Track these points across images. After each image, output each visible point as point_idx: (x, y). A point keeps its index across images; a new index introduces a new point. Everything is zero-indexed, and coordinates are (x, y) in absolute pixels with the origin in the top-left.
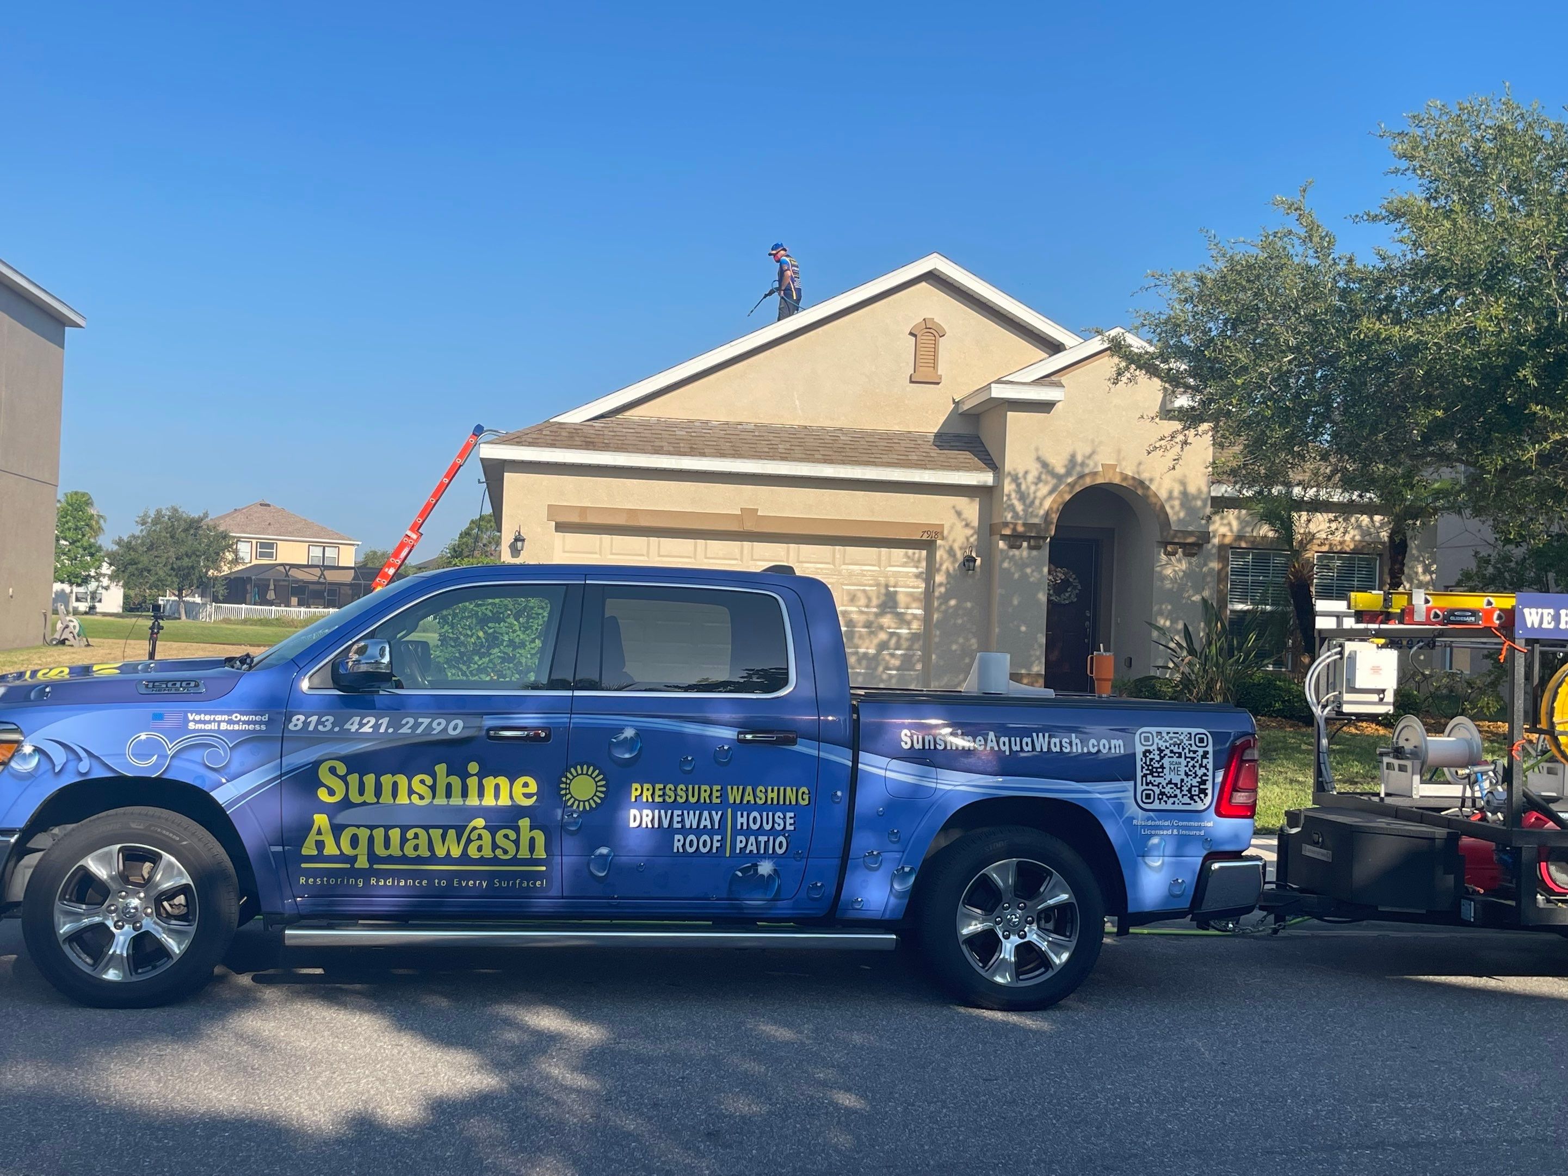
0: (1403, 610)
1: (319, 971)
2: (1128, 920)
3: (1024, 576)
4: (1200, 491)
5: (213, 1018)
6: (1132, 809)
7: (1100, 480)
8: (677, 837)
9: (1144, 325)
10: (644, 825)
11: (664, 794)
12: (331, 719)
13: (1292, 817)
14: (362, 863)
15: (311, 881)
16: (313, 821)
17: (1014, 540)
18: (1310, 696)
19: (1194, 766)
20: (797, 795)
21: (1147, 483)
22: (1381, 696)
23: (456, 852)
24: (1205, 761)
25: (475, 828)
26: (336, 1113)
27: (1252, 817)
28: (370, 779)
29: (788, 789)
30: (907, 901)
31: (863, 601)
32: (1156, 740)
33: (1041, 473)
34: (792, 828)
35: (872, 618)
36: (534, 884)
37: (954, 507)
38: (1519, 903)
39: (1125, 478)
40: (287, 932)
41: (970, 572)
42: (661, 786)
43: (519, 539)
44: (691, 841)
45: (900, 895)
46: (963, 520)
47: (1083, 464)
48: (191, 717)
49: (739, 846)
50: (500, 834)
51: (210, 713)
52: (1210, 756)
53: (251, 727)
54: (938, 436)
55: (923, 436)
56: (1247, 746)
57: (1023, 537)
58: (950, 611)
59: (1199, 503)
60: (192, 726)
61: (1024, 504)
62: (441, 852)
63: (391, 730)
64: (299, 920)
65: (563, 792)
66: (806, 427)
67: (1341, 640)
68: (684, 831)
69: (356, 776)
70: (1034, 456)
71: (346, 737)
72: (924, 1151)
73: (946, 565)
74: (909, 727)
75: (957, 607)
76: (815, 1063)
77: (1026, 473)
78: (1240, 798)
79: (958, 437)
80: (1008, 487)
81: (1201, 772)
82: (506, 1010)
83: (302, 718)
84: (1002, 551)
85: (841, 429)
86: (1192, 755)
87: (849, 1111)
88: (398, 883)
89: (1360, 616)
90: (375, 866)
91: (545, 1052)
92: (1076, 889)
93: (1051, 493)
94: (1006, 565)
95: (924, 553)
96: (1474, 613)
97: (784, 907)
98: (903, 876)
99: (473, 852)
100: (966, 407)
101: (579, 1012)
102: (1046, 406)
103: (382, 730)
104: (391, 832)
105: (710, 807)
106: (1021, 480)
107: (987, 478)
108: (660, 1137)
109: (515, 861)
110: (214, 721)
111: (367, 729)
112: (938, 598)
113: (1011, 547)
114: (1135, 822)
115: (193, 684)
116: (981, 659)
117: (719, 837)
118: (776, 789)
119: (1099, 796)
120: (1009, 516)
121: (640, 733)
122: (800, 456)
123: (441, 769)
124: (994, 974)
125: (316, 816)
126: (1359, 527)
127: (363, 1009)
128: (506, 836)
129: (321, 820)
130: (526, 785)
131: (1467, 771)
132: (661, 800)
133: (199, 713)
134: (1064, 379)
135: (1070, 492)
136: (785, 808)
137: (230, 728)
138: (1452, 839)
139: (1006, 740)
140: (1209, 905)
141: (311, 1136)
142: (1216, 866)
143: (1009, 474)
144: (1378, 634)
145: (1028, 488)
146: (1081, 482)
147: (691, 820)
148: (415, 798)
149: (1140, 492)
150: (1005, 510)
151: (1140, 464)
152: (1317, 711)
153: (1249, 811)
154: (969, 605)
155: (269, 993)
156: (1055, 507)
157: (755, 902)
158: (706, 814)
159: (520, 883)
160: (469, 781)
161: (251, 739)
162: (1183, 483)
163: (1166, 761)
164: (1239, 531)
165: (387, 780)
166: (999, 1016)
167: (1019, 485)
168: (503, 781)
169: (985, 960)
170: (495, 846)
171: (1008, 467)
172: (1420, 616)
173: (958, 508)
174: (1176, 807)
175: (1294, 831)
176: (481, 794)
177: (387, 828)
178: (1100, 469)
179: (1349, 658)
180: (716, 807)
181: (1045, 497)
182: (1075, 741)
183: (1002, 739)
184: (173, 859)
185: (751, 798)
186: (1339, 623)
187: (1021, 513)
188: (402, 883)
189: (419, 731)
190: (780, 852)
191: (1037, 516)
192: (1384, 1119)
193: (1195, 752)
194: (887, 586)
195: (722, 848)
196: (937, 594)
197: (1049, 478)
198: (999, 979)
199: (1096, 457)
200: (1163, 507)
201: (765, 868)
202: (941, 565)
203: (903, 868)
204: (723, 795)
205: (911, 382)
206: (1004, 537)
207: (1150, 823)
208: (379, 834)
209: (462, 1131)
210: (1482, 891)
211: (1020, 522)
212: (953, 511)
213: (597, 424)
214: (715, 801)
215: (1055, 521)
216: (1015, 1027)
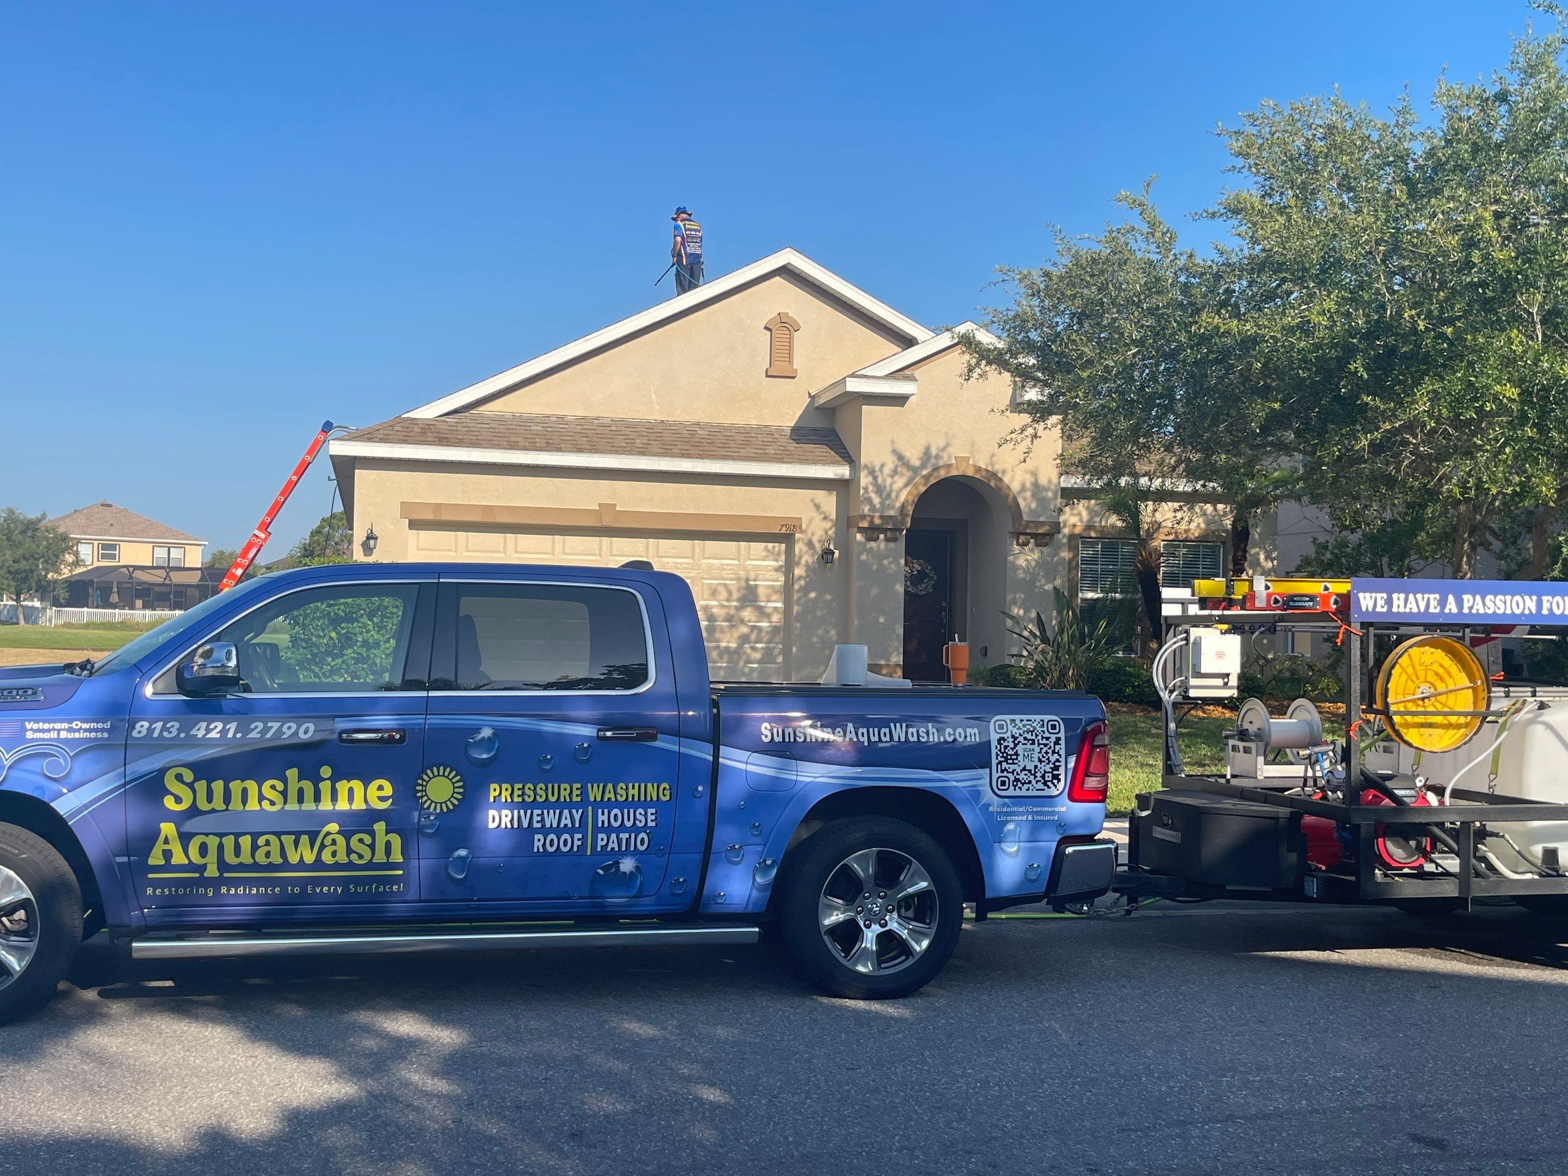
0: (1244, 597)
1: (169, 983)
2: (985, 906)
3: (882, 568)
4: (1050, 481)
5: (56, 1036)
6: (988, 796)
7: (954, 473)
8: (537, 837)
9: (993, 322)
10: (503, 826)
11: (523, 794)
12: (177, 725)
13: (1143, 800)
14: (212, 871)
15: (158, 891)
16: (160, 830)
17: (872, 532)
18: (1158, 682)
19: (1047, 753)
20: (658, 791)
21: (1000, 475)
22: (1226, 680)
23: (309, 858)
24: (1057, 747)
25: (328, 834)
26: (187, 1129)
27: (1103, 801)
28: (218, 786)
29: (649, 785)
30: (769, 893)
31: (724, 595)
32: (1010, 728)
33: (897, 466)
34: (654, 824)
35: (732, 611)
36: (391, 888)
37: (812, 500)
38: (1358, 877)
39: (978, 469)
40: (134, 945)
41: (829, 565)
42: (520, 786)
43: (371, 537)
44: (552, 841)
45: (762, 888)
46: (821, 513)
47: (937, 457)
48: (28, 726)
49: (600, 843)
50: (354, 840)
51: (49, 722)
52: (1062, 742)
53: (93, 735)
54: (795, 430)
55: (780, 430)
56: (1097, 731)
57: (880, 529)
58: (810, 603)
59: (1050, 494)
60: (29, 735)
61: (881, 496)
62: (293, 858)
63: (239, 735)
64: (146, 932)
65: (419, 794)
66: (662, 422)
67: (1186, 627)
68: (545, 831)
69: (204, 782)
70: (890, 448)
71: (194, 743)
72: (789, 1144)
73: (805, 557)
74: (770, 720)
75: (816, 598)
76: (679, 1060)
77: (882, 465)
78: (1092, 783)
79: (815, 430)
80: (865, 480)
81: (1053, 759)
82: (364, 1017)
83: (146, 724)
84: (860, 543)
85: (698, 424)
86: (1044, 741)
87: (714, 1106)
88: (250, 890)
89: (1204, 602)
90: (226, 875)
91: (404, 1058)
92: (934, 877)
93: (906, 485)
94: (864, 557)
95: (783, 546)
96: (1312, 598)
97: (648, 904)
98: (765, 869)
99: (326, 857)
100: (821, 401)
101: (438, 1017)
102: (899, 400)
103: (230, 735)
104: (241, 840)
105: (571, 805)
106: (878, 473)
107: (844, 471)
108: (523, 1140)
109: (370, 866)
110: (54, 729)
111: (214, 735)
112: (798, 591)
113: (869, 539)
114: (991, 809)
115: (30, 692)
116: (839, 649)
117: (580, 836)
118: (637, 785)
119: (955, 784)
120: (866, 509)
121: (499, 733)
122: (658, 450)
123: (292, 774)
124: (856, 964)
125: (163, 825)
126: (1205, 514)
127: (215, 1020)
128: (361, 841)
129: (168, 828)
130: (380, 788)
131: (1308, 752)
132: (520, 799)
133: (37, 722)
134: (917, 374)
135: (925, 484)
136: (646, 805)
137: (70, 736)
138: (1295, 818)
139: (865, 730)
140: (1063, 889)
141: (160, 1154)
142: (1070, 850)
143: (866, 466)
144: (1222, 619)
145: (884, 481)
146: (936, 474)
147: (551, 819)
148: (266, 804)
149: (993, 484)
150: (862, 502)
151: (993, 455)
152: (1165, 695)
153: (1101, 795)
154: (828, 597)
155: (116, 1007)
156: (911, 499)
157: (617, 899)
158: (566, 812)
159: (377, 888)
160: (321, 785)
161: (94, 747)
162: (1034, 474)
163: (1020, 748)
164: (1088, 521)
165: (236, 786)
166: (861, 1004)
167: (875, 478)
168: (357, 785)
169: (847, 950)
170: (349, 851)
171: (863, 460)
172: (1260, 602)
173: (817, 501)
174: (1030, 793)
175: (1144, 814)
176: (334, 798)
177: (237, 835)
178: (954, 461)
179: (1194, 643)
180: (576, 806)
181: (901, 490)
182: (931, 730)
183: (861, 730)
184: (12, 873)
185: (612, 796)
186: (1185, 610)
187: (878, 506)
188: (254, 891)
189: (268, 736)
190: (642, 848)
191: (893, 508)
192: (1233, 1093)
193: (1047, 739)
194: (747, 580)
195: (582, 847)
196: (796, 587)
197: (905, 470)
198: (861, 968)
199: (950, 450)
200: (1015, 498)
201: (627, 865)
202: (800, 558)
203: (765, 861)
204: (584, 793)
205: (767, 376)
206: (861, 530)
207: (1005, 809)
208: (229, 841)
209: (319, 1141)
210: (1324, 868)
211: (877, 514)
212: (811, 505)
213: (450, 420)
214: (575, 799)
215: (911, 513)
216: (877, 1016)
